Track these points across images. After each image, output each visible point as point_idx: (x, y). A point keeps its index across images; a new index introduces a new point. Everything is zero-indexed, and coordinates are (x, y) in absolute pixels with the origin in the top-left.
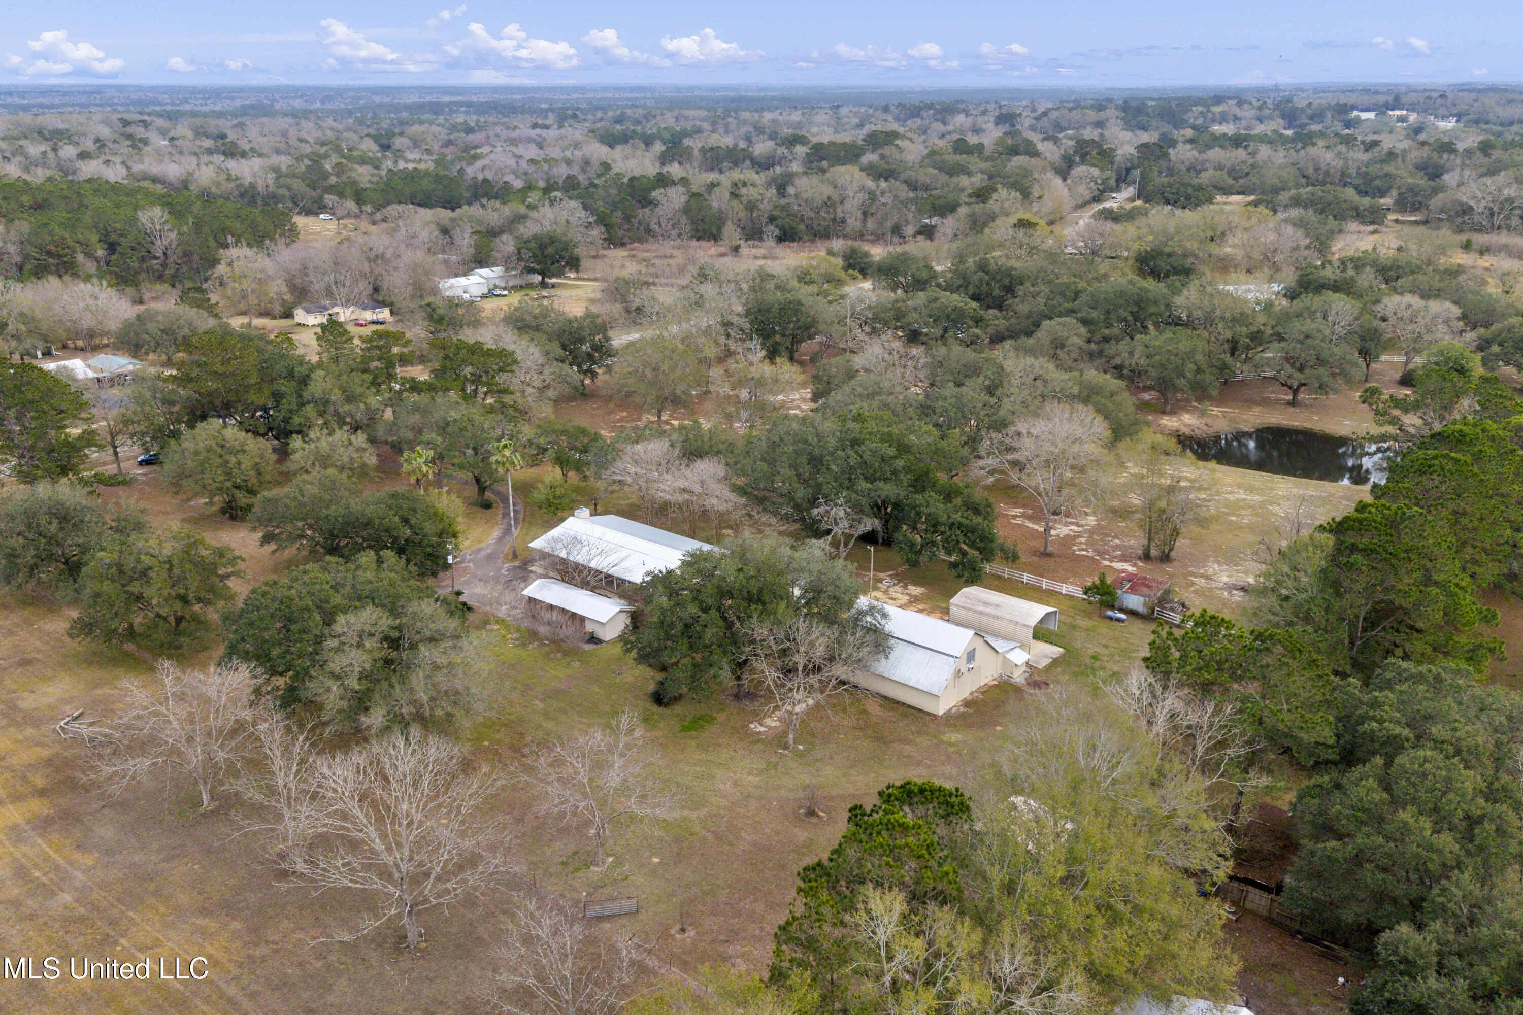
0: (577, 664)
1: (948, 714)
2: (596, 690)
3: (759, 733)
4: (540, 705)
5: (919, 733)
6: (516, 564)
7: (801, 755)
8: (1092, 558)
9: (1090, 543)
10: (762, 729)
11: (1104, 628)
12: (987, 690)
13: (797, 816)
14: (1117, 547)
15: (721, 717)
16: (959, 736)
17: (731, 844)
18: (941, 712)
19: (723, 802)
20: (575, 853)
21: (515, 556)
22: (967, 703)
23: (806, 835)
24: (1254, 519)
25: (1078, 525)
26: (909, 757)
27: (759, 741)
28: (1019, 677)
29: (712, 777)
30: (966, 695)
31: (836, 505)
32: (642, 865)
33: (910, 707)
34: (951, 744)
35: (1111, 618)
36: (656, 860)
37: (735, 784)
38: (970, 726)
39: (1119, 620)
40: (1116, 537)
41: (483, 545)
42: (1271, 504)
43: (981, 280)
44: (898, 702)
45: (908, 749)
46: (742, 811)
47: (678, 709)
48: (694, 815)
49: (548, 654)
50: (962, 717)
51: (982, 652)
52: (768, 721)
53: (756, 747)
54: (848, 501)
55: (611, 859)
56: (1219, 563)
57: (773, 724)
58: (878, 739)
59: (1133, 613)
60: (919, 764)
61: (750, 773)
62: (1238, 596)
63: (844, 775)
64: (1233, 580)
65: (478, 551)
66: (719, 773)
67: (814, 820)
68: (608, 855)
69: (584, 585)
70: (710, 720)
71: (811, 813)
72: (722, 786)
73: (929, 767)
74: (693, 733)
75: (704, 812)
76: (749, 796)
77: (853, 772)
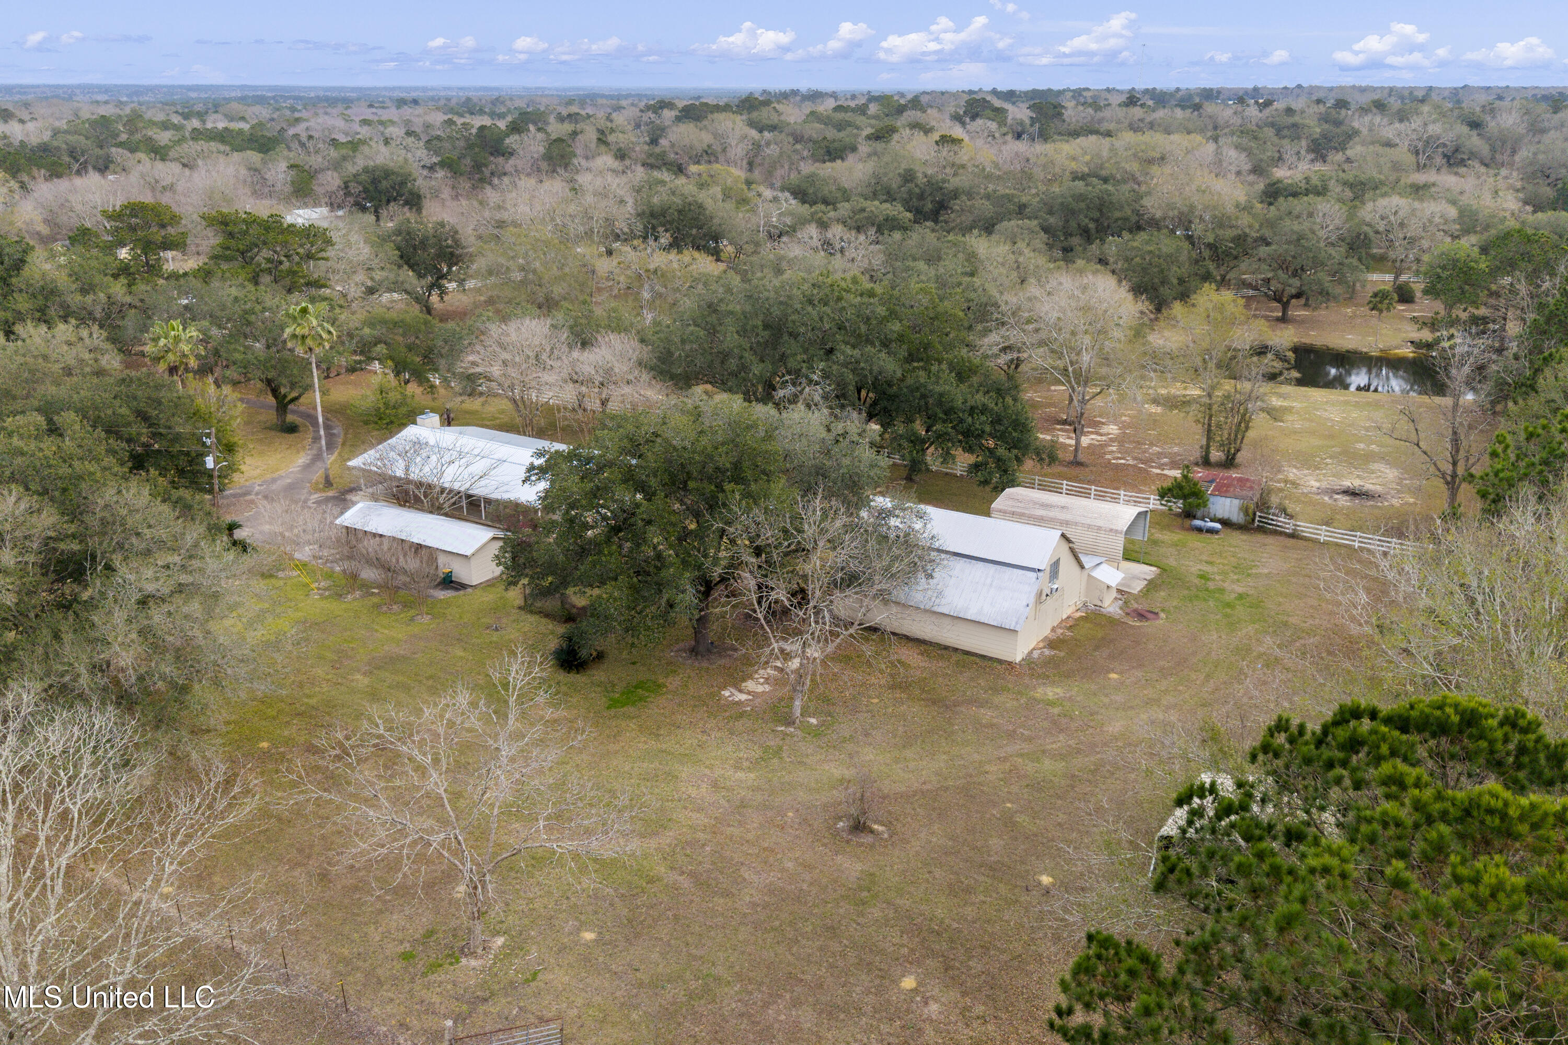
0: (426, 619)
1: (1028, 661)
2: (460, 653)
3: (739, 703)
4: (361, 681)
5: (996, 690)
6: (331, 493)
7: (816, 733)
8: (1134, 466)
9: (1125, 453)
10: (743, 697)
11: (1194, 540)
12: (1073, 624)
13: (836, 834)
14: (1160, 455)
15: (673, 682)
16: (1058, 690)
17: (727, 894)
18: (1018, 659)
19: (700, 819)
20: (430, 933)
21: (328, 483)
22: (1052, 644)
23: (859, 866)
24: (1307, 424)
25: (1101, 435)
26: (992, 726)
27: (742, 715)
28: (1111, 606)
29: (672, 777)
30: (1047, 632)
31: (810, 382)
32: (563, 949)
33: (968, 653)
34: (1051, 704)
35: (1200, 530)
36: (589, 936)
37: (715, 785)
38: (1068, 675)
39: (1211, 531)
40: (1151, 444)
41: (282, 473)
42: (1317, 410)
43: (910, 192)
44: (946, 648)
45: (986, 715)
46: (736, 831)
47: (598, 674)
48: (653, 843)
49: (378, 606)
50: (1049, 662)
51: (1067, 565)
52: (750, 685)
53: (739, 725)
54: (826, 375)
55: (500, 941)
56: (1296, 467)
57: (760, 689)
58: (934, 703)
59: (1226, 523)
60: (1011, 735)
61: (737, 767)
62: (1343, 501)
63: (897, 760)
64: (1324, 485)
65: (274, 480)
66: (685, 771)
67: (867, 839)
68: (497, 933)
69: (436, 509)
70: (657, 688)
71: (859, 827)
72: (693, 792)
73: (1030, 739)
74: (631, 710)
75: (667, 838)
76: (743, 805)
77: (908, 753)
